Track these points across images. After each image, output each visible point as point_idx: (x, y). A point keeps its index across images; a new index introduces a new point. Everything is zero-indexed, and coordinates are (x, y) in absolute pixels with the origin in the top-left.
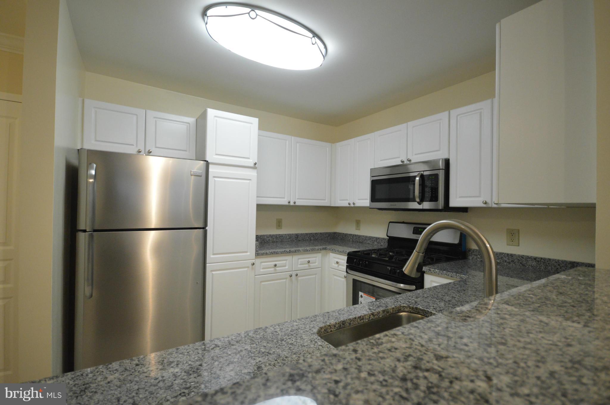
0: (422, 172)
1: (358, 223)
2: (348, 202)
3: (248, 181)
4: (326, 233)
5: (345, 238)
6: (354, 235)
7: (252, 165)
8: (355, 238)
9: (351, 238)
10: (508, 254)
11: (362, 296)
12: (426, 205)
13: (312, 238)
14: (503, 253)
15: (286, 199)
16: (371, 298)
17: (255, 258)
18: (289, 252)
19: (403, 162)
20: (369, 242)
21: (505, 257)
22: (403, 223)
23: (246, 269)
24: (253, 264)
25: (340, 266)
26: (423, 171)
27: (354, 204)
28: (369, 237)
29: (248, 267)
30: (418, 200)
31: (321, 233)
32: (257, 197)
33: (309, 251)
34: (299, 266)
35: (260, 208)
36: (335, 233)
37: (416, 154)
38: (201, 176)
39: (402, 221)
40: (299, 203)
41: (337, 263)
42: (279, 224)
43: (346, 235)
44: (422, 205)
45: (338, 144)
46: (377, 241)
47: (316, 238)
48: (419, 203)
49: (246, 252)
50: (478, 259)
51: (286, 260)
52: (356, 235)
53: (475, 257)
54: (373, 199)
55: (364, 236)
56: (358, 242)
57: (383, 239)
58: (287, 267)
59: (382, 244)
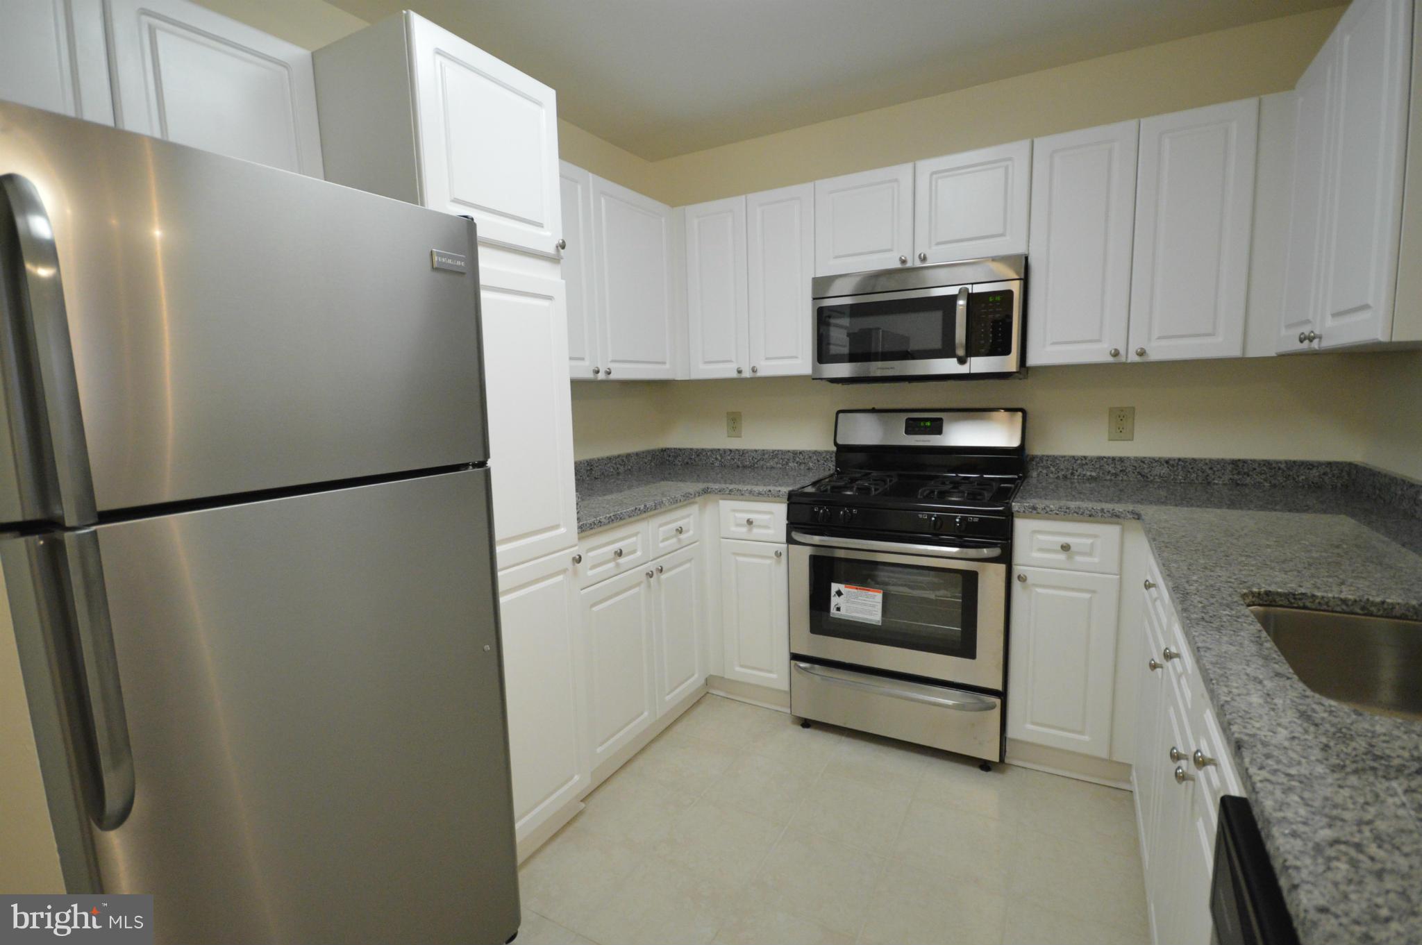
0: (969, 287)
1: (734, 421)
2: (734, 366)
3: (545, 303)
4: (648, 452)
5: (697, 459)
6: (725, 451)
7: (550, 249)
8: (729, 458)
9: (716, 459)
10: (1114, 459)
11: (839, 593)
12: (979, 364)
13: (622, 469)
14: (1104, 457)
15: (587, 363)
16: (870, 593)
17: (579, 539)
18: (645, 512)
19: (904, 262)
20: (772, 463)
21: (1108, 464)
22: (873, 411)
23: (560, 578)
24: (578, 560)
25: (755, 531)
26: (972, 284)
27: (754, 370)
28: (773, 451)
29: (564, 571)
30: (961, 352)
31: (637, 454)
32: (571, 359)
33: (680, 501)
34: (661, 545)
35: (582, 389)
36: (664, 450)
37: (938, 244)
39: (870, 407)
40: (622, 372)
41: (750, 522)
43: (699, 453)
44: (968, 364)
45: (692, 210)
46: (798, 459)
47: (629, 467)
48: (962, 361)
49: (557, 527)
50: (1051, 475)
51: (636, 534)
52: (731, 451)
53: (1045, 471)
54: (823, 354)
55: (756, 451)
56: (738, 467)
57: (827, 452)
58: (639, 553)
59: (811, 464)
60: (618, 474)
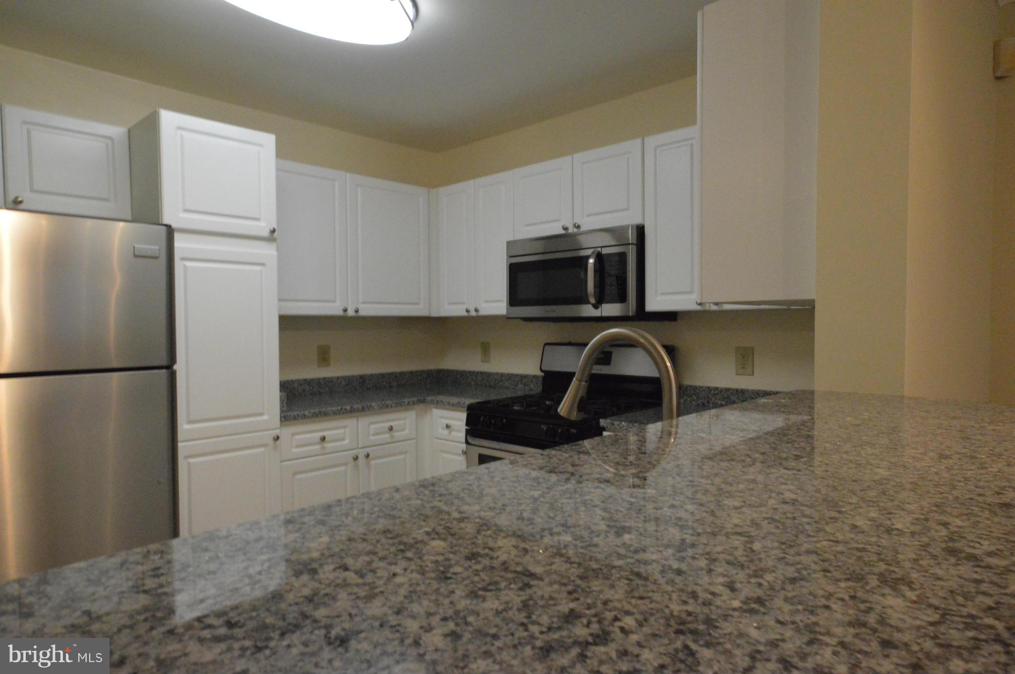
0: (600, 249)
1: (486, 349)
2: (464, 307)
3: (259, 268)
4: (423, 372)
5: (461, 379)
6: (478, 372)
7: (266, 233)
8: (480, 378)
9: (473, 379)
10: (737, 390)
12: (610, 309)
13: (394, 384)
14: (731, 389)
15: (338, 304)
17: (281, 425)
18: (351, 412)
19: (565, 229)
20: (507, 384)
21: (733, 395)
22: (570, 344)
23: (261, 450)
24: (278, 438)
25: (453, 433)
26: (602, 247)
27: (476, 310)
28: (508, 374)
29: (265, 445)
30: (592, 300)
31: (411, 373)
32: (280, 300)
33: (391, 406)
34: (372, 438)
35: (288, 323)
36: (440, 372)
37: (588, 216)
38: (157, 258)
39: (566, 341)
40: (367, 310)
41: (448, 426)
42: (324, 356)
43: (462, 374)
44: (600, 309)
46: (523, 382)
47: (403, 382)
48: (596, 307)
49: (261, 414)
50: (694, 403)
51: (344, 427)
52: (481, 373)
53: (689, 399)
54: (514, 299)
55: (497, 374)
56: (486, 386)
57: (535, 377)
58: (347, 441)
59: (532, 386)
60: (391, 387)
